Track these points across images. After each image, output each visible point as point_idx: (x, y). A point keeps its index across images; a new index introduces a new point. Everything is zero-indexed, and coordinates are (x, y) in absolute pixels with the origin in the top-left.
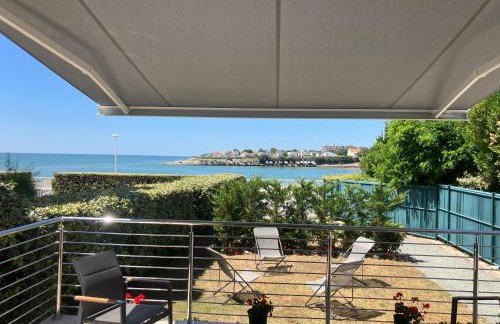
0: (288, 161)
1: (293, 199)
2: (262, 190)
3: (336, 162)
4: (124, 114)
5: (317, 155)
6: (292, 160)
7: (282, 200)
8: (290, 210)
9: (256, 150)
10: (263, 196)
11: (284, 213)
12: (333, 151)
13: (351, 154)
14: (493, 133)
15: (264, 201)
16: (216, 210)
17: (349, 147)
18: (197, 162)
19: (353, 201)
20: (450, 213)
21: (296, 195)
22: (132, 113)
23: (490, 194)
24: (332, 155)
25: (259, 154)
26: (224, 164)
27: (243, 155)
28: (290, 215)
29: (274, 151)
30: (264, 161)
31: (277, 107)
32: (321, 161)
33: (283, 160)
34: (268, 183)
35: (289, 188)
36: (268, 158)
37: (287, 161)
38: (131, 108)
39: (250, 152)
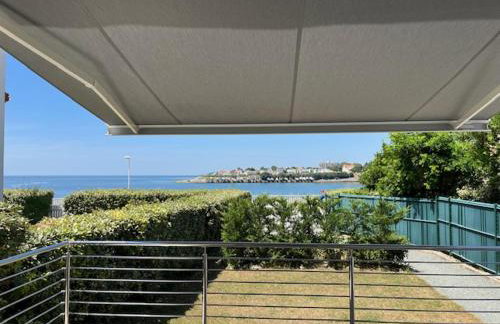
0: (288, 177)
1: (300, 215)
2: (269, 206)
3: (332, 178)
4: (133, 134)
5: (315, 172)
6: (292, 177)
7: (289, 215)
8: (297, 225)
9: (257, 168)
10: (270, 212)
11: (290, 229)
12: (328, 168)
13: (346, 170)
14: (493, 144)
15: (271, 217)
16: (225, 226)
17: (343, 164)
18: (204, 180)
19: (357, 215)
20: (452, 225)
21: (302, 210)
22: (142, 132)
23: (492, 206)
24: (327, 171)
25: (262, 172)
26: (229, 182)
27: (246, 173)
28: (297, 229)
29: (274, 168)
30: (265, 178)
31: (290, 122)
32: (318, 177)
33: (283, 176)
34: (275, 200)
35: (295, 204)
36: (269, 176)
37: (286, 178)
38: (141, 126)
39: (253, 170)
